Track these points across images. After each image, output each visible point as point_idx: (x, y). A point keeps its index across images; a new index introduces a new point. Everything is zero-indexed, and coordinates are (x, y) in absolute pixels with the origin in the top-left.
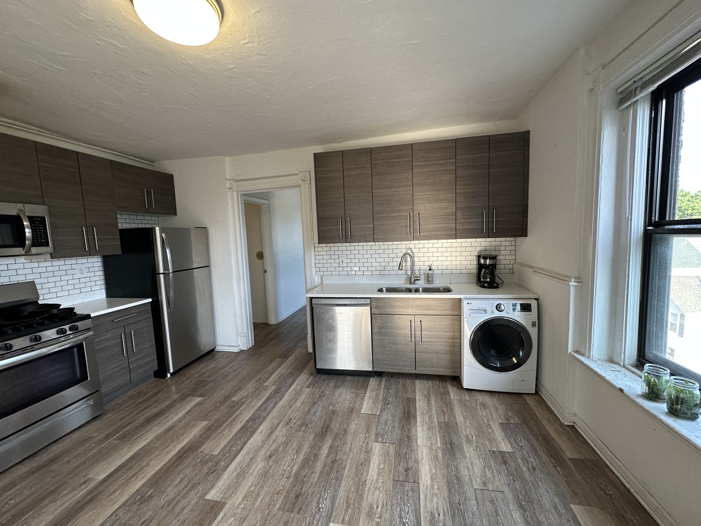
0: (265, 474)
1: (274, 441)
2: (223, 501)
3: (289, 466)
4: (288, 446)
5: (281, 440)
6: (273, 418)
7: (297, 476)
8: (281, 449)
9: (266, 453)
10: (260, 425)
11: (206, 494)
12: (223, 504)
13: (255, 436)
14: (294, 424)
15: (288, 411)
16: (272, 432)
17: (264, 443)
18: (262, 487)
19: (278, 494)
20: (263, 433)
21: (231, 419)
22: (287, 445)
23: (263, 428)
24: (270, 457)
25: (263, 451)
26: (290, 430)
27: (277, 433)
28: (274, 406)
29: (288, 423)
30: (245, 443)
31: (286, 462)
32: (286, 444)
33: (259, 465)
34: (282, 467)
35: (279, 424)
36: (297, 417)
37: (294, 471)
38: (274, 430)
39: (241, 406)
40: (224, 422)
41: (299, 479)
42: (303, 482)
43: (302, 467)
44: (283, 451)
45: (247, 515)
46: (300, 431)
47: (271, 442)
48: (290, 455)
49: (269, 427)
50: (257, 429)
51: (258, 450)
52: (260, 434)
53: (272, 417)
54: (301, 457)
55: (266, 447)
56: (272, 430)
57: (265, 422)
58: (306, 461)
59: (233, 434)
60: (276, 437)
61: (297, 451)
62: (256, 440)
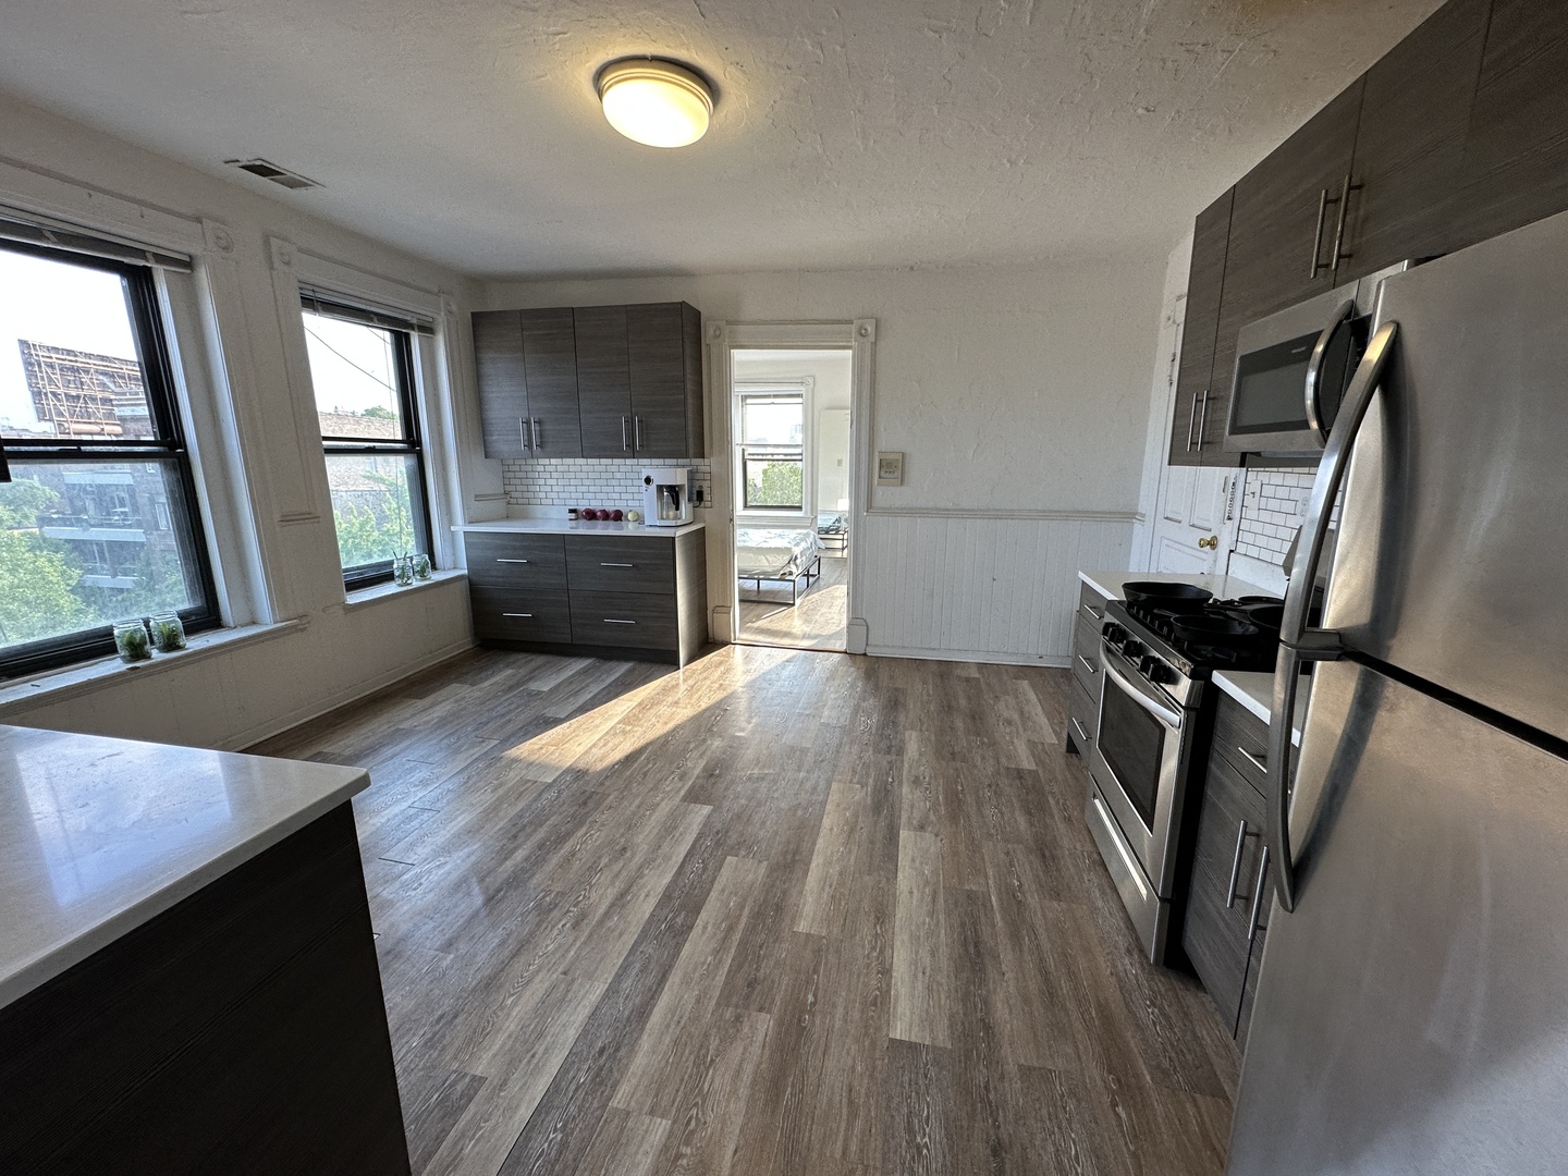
0: (631, 826)
1: (617, 875)
2: (686, 803)
3: (591, 835)
4: (589, 864)
5: (603, 878)
6: (621, 935)
7: (581, 824)
8: (604, 861)
9: (633, 856)
10: (652, 915)
11: (713, 810)
12: (685, 799)
13: (660, 889)
14: (568, 911)
15: (577, 957)
16: (622, 895)
17: (640, 873)
18: (634, 814)
19: (611, 807)
20: (643, 895)
21: (737, 937)
22: (591, 867)
23: (644, 907)
24: (624, 849)
25: (638, 859)
26: (581, 898)
27: (612, 893)
28: (619, 978)
29: (583, 916)
30: (680, 872)
31: (596, 840)
32: (593, 869)
33: (643, 840)
34: (603, 835)
35: (607, 915)
36: (555, 932)
37: (584, 829)
38: (617, 899)
39: (726, 983)
40: (751, 929)
41: (578, 821)
42: (573, 816)
43: (569, 835)
44: (600, 858)
45: (649, 791)
46: (558, 893)
47: (624, 873)
48: (586, 851)
49: (629, 906)
50: (661, 904)
51: (648, 862)
52: (649, 892)
53: (624, 938)
54: (567, 847)
55: (633, 865)
56: (620, 902)
57: (643, 922)
58: (561, 839)
59: (713, 895)
60: (612, 883)
61: (573, 856)
62: (658, 882)
